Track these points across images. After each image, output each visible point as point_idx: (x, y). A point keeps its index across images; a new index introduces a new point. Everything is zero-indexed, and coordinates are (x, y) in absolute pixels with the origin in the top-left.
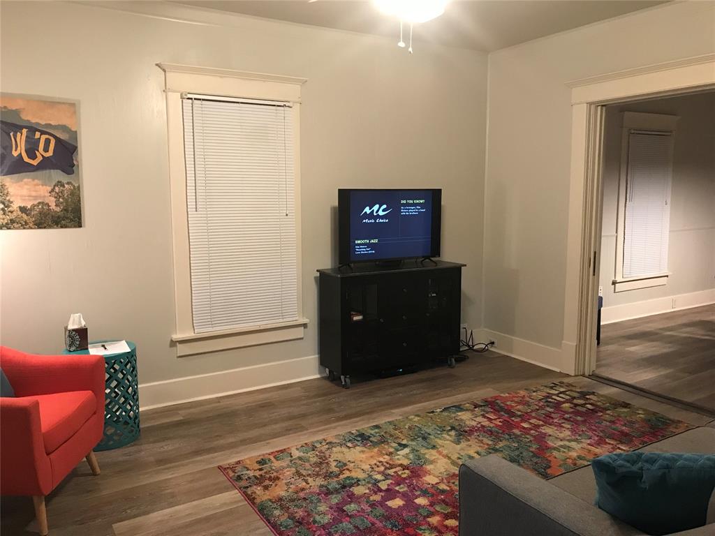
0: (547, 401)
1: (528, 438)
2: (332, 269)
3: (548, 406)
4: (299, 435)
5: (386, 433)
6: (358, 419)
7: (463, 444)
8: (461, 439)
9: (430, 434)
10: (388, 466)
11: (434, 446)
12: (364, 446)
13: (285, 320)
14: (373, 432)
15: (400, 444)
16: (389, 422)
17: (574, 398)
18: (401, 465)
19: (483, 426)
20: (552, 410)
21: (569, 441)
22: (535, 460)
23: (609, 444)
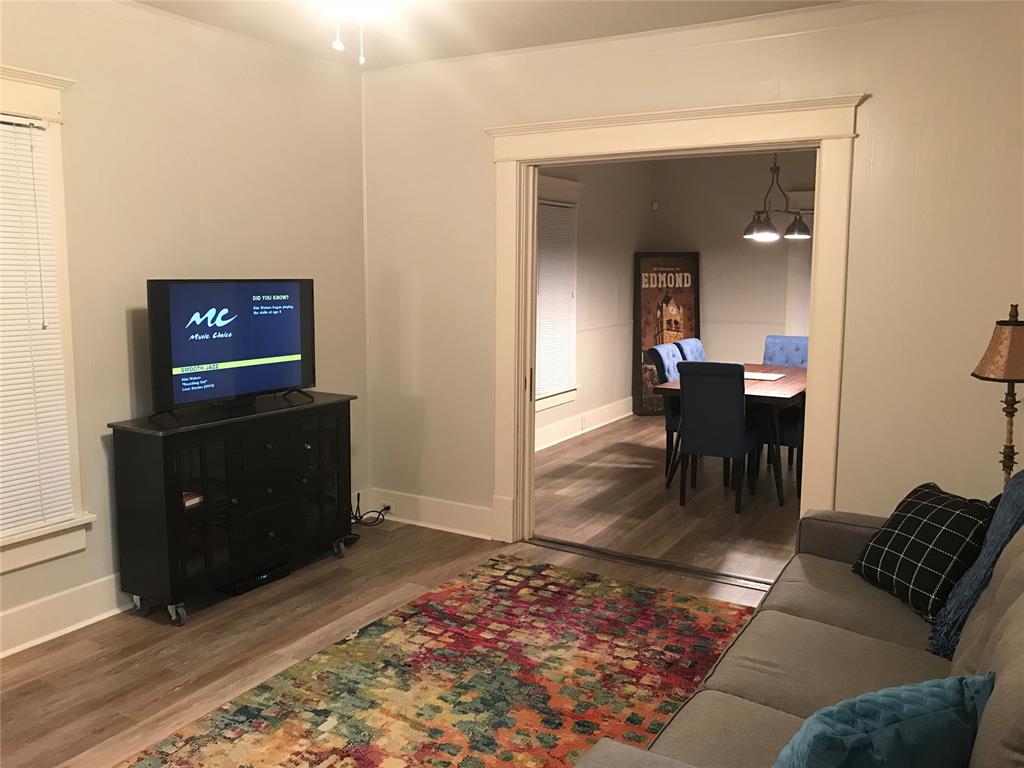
0: (497, 590)
1: (500, 657)
2: (132, 420)
3: (502, 598)
4: (124, 738)
5: (283, 695)
6: (225, 678)
7: (415, 688)
8: (406, 680)
9: (357, 683)
10: (312, 757)
11: (373, 702)
12: (257, 729)
13: (48, 522)
14: (260, 699)
15: (316, 712)
16: (281, 675)
17: (528, 578)
18: (334, 751)
19: (430, 650)
20: (509, 603)
21: (554, 648)
22: (525, 690)
23: (603, 641)
